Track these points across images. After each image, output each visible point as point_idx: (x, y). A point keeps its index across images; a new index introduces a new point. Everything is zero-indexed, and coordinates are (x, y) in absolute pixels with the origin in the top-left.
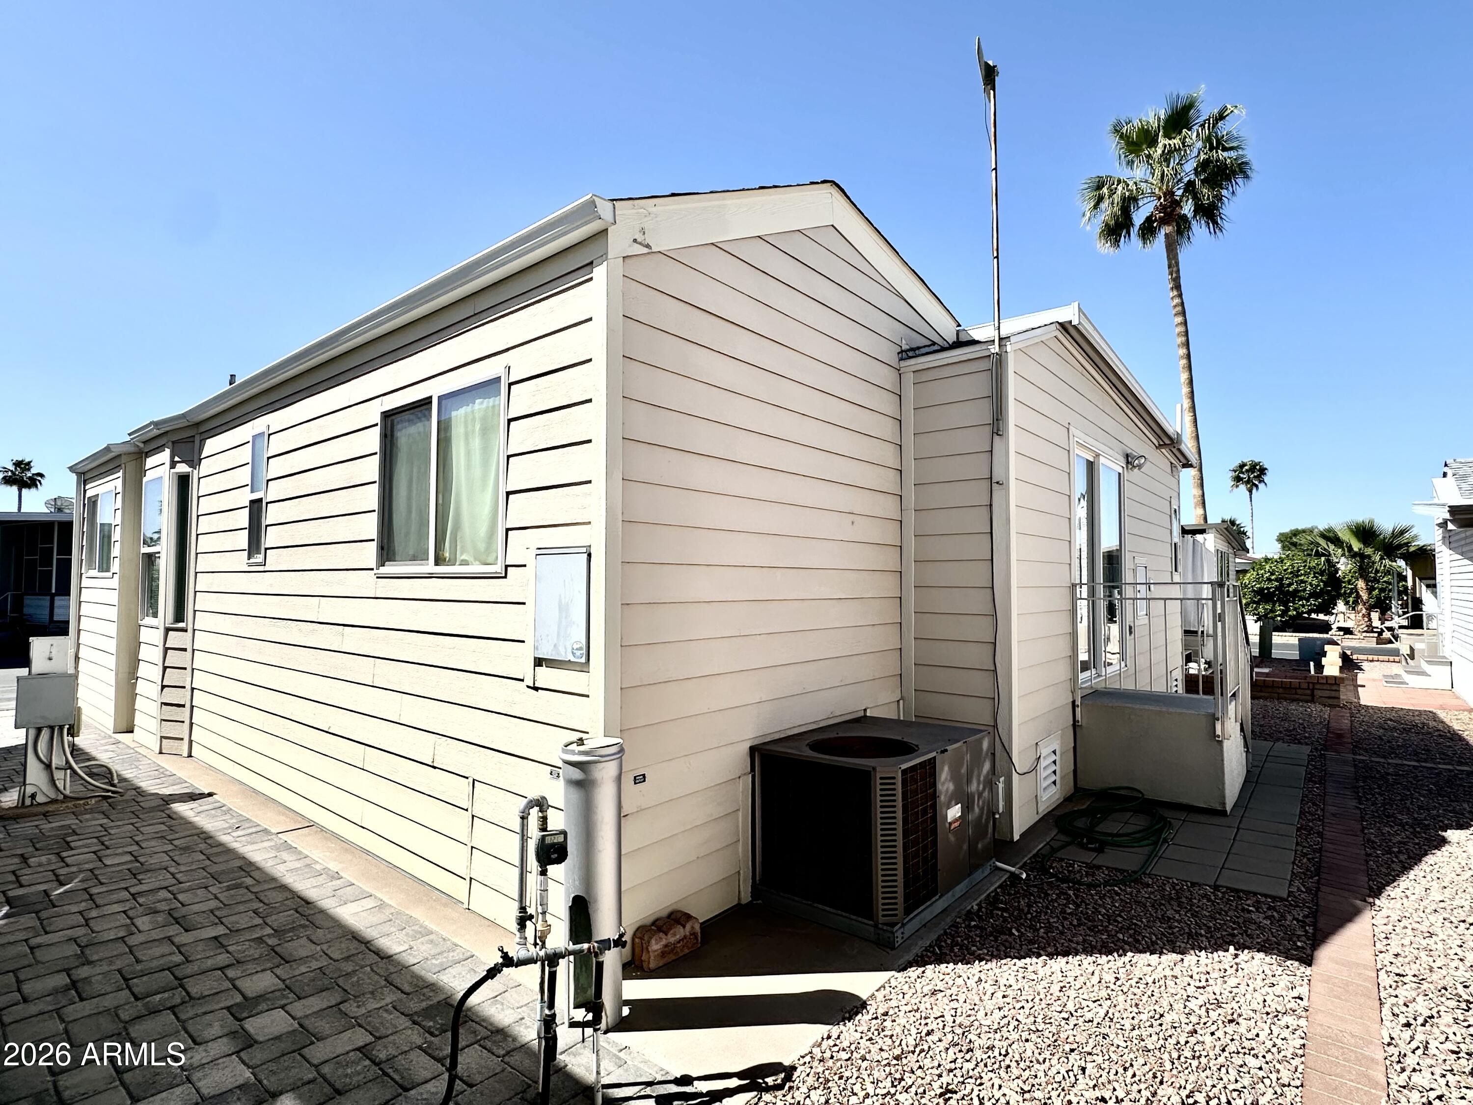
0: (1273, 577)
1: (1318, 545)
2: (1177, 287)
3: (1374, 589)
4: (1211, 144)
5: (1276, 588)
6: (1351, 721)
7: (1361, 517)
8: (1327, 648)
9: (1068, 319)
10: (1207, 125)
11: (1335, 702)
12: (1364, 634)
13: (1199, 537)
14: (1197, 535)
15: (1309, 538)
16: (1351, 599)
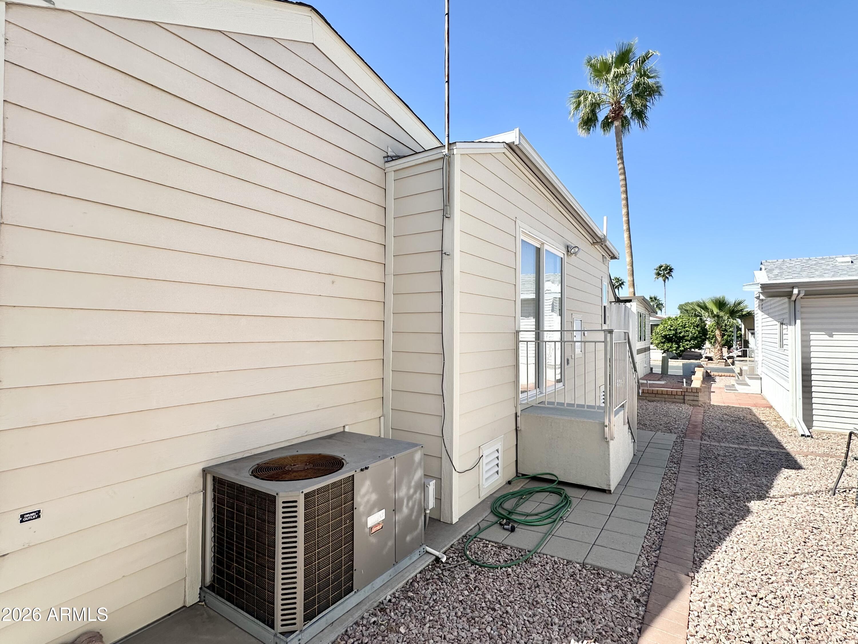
0: (672, 328)
1: (696, 310)
2: (621, 158)
3: (725, 335)
4: (641, 74)
5: (674, 335)
6: (704, 416)
7: (718, 295)
8: (696, 369)
9: (512, 141)
10: (638, 62)
11: (696, 403)
12: (719, 360)
13: (628, 304)
14: (627, 303)
15: (691, 306)
16: (713, 341)
